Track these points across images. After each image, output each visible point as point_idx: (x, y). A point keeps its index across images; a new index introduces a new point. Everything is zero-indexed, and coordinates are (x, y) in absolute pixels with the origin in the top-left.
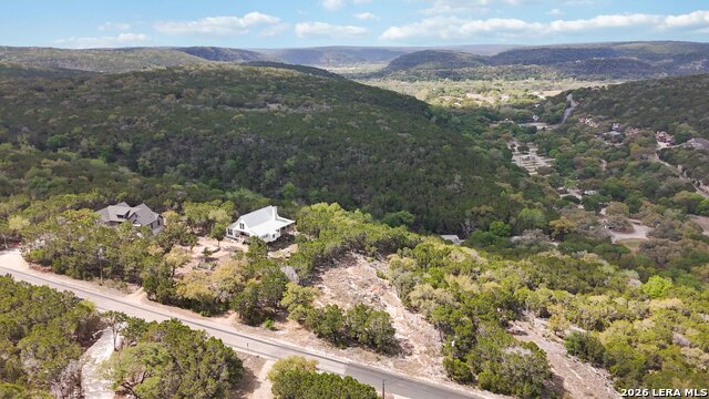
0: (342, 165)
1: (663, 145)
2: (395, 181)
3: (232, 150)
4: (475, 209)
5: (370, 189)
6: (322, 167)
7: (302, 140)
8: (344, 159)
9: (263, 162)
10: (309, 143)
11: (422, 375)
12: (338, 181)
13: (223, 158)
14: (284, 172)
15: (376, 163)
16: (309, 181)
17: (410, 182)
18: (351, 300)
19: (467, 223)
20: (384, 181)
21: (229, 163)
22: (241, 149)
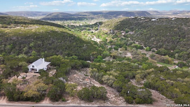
0: (50, 44)
1: (123, 34)
2: (68, 47)
3: (9, 42)
4: (92, 53)
5: (61, 50)
6: (43, 45)
7: (34, 37)
8: (50, 42)
9: (22, 45)
10: (37, 38)
11: (120, 104)
12: (50, 49)
13: (5, 45)
14: (30, 48)
15: (60, 43)
16: (40, 50)
17: (72, 47)
18: (83, 85)
19: (91, 57)
20: (65, 48)
21: (8, 47)
22: (12, 42)
